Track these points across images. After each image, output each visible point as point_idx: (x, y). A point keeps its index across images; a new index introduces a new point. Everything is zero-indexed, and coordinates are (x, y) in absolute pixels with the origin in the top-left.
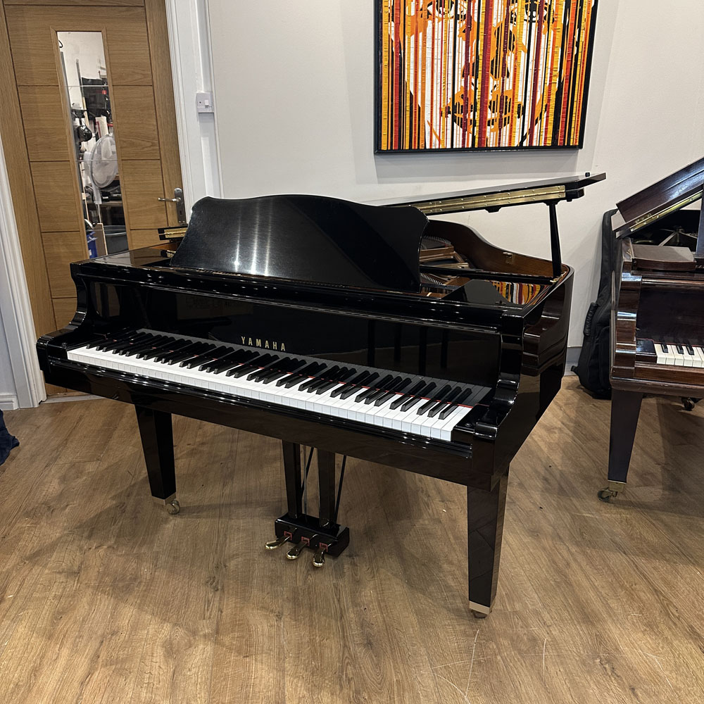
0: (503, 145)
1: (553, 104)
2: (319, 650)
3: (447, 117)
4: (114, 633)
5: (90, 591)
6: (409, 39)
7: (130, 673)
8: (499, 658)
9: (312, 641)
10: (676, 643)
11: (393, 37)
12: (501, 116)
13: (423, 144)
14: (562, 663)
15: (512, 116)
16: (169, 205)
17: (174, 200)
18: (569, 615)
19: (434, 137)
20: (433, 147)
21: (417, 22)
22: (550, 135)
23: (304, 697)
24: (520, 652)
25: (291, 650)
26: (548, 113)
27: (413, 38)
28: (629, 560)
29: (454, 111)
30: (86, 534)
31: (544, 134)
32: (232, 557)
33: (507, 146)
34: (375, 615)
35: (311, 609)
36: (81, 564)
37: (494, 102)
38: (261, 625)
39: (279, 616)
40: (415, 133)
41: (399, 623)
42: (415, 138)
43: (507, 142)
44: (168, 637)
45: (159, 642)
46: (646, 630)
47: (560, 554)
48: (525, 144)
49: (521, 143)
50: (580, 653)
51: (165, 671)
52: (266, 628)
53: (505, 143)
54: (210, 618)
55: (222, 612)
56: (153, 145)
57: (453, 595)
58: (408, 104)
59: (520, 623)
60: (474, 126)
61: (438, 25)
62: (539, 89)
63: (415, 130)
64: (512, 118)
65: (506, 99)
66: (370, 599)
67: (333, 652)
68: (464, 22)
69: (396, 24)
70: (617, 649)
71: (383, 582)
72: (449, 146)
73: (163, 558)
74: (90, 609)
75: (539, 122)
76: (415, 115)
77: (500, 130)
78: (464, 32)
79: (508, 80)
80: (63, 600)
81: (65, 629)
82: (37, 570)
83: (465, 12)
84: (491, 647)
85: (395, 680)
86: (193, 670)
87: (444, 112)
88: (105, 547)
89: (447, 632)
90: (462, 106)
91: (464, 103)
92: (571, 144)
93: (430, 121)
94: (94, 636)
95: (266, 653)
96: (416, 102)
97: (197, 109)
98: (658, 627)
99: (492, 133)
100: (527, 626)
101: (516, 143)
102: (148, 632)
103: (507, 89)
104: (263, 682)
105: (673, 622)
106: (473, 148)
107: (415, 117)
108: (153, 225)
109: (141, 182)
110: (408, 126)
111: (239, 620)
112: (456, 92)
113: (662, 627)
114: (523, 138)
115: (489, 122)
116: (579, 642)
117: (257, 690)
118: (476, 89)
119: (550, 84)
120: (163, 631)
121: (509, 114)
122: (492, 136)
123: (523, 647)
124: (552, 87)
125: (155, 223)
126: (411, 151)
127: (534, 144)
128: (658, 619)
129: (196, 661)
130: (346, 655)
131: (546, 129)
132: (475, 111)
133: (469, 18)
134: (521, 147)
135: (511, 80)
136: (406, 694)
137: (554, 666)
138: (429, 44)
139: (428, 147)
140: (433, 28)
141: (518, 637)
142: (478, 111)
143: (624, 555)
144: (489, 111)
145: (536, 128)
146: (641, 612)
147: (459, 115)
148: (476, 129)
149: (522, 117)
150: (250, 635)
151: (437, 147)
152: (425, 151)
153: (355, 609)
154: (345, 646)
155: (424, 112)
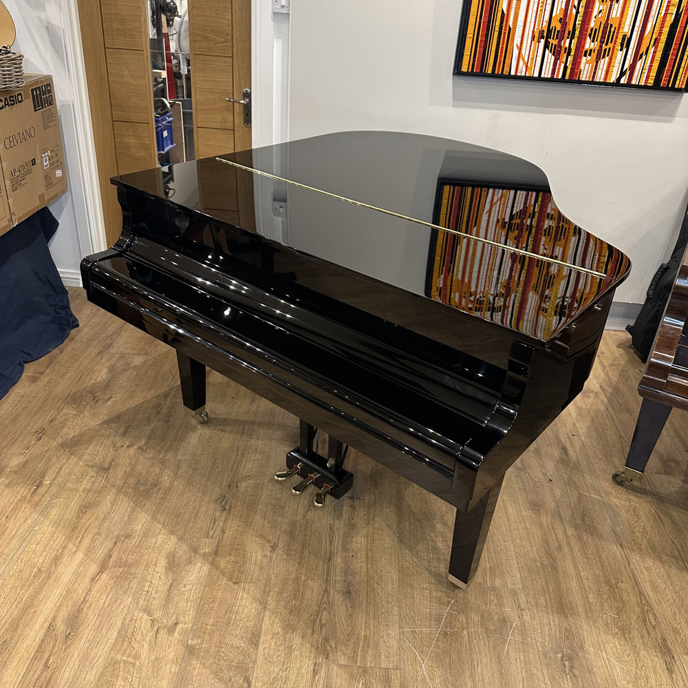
0: (597, 79)
1: (664, 38)
2: (302, 589)
3: (539, 42)
4: (128, 536)
5: (114, 490)
7: (134, 578)
8: (465, 632)
9: (297, 579)
10: (643, 653)
12: (601, 47)
13: (508, 69)
14: (524, 651)
15: (614, 48)
16: (237, 106)
17: (242, 102)
18: (546, 602)
19: (521, 62)
20: (519, 74)
22: (653, 74)
23: (278, 633)
24: (487, 630)
25: (277, 584)
26: (656, 48)
28: (623, 554)
29: (548, 36)
30: (121, 431)
31: (647, 71)
32: (245, 478)
33: (601, 81)
34: (360, 565)
35: (303, 546)
36: (112, 460)
37: (596, 30)
38: (256, 553)
39: (274, 548)
40: (501, 56)
41: (381, 578)
42: (500, 62)
43: (603, 77)
44: (173, 549)
45: (164, 552)
46: (617, 634)
47: (555, 534)
48: (623, 81)
49: (619, 79)
50: (544, 644)
51: (164, 582)
52: (259, 558)
53: (600, 77)
54: (212, 537)
55: (224, 533)
56: (227, 41)
57: (439, 559)
58: (498, 24)
59: (495, 601)
60: (569, 54)
62: (651, 19)
63: (502, 53)
64: (613, 51)
65: (610, 28)
66: (359, 546)
67: (314, 594)
70: (582, 647)
71: (376, 532)
72: (536, 75)
73: (184, 467)
74: (111, 508)
75: (644, 57)
76: (504, 37)
77: (597, 62)
79: (616, 5)
80: (90, 495)
81: (88, 524)
82: (73, 460)
84: (460, 620)
85: (363, 634)
86: (188, 587)
87: (537, 36)
88: (135, 447)
89: (423, 596)
90: (558, 31)
91: (562, 28)
92: (676, 87)
93: (519, 45)
94: (110, 536)
95: (254, 583)
96: (507, 22)
97: (273, 8)
98: (630, 633)
99: (587, 65)
100: (501, 605)
101: (613, 79)
102: (156, 541)
103: (614, 16)
104: (246, 611)
105: (647, 630)
106: (563, 80)
107: (504, 39)
108: (219, 124)
109: (212, 79)
110: (494, 48)
111: (237, 545)
112: (554, 15)
113: (635, 633)
114: (622, 74)
115: (586, 52)
116: (547, 632)
117: (238, 618)
118: (577, 12)
119: (666, 14)
120: (170, 542)
121: (610, 45)
122: (586, 69)
123: (492, 627)
124: (667, 19)
125: (221, 123)
126: (493, 75)
127: (633, 82)
128: (634, 624)
129: (192, 578)
130: (325, 599)
131: (651, 66)
132: (573, 38)
134: (617, 84)
135: (620, 6)
136: (370, 651)
137: (516, 652)
139: (513, 73)
141: (489, 615)
142: (576, 39)
143: (619, 548)
144: (588, 40)
145: (639, 64)
146: (618, 614)
147: (553, 42)
148: (570, 59)
149: (625, 50)
150: (244, 562)
151: (523, 74)
152: (509, 77)
153: (344, 554)
154: (326, 590)
155: (514, 34)
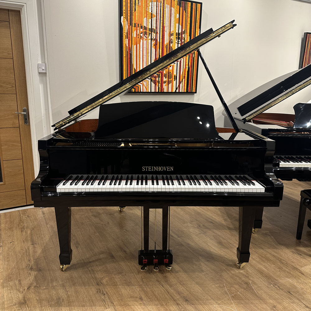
6: (134, 46)
11: (127, 45)
14: (261, 289)
17: (23, 113)
21: (137, 40)
24: (244, 289)
26: (185, 79)
27: (135, 46)
31: (183, 87)
32: (102, 279)
34: (181, 289)
35: (153, 292)
36: (24, 298)
38: (135, 304)
39: (141, 299)
41: (193, 289)
46: (280, 270)
50: (264, 284)
53: (170, 91)
54: (109, 307)
55: (113, 303)
59: (237, 278)
61: (145, 42)
62: (181, 70)
66: (175, 282)
67: (174, 307)
68: (154, 41)
69: (128, 40)
70: (275, 279)
77: (168, 85)
78: (154, 45)
83: (155, 38)
84: (233, 290)
88: (32, 287)
92: (193, 92)
97: (38, 71)
100: (241, 279)
105: (286, 265)
114: (176, 89)
115: (164, 82)
116: (262, 280)
125: (12, 125)
128: (281, 265)
131: (184, 85)
133: (156, 40)
137: (259, 291)
138: (141, 49)
140: (143, 43)
141: (240, 283)
145: (181, 85)
148: (160, 84)
153: (172, 288)
154: (177, 304)
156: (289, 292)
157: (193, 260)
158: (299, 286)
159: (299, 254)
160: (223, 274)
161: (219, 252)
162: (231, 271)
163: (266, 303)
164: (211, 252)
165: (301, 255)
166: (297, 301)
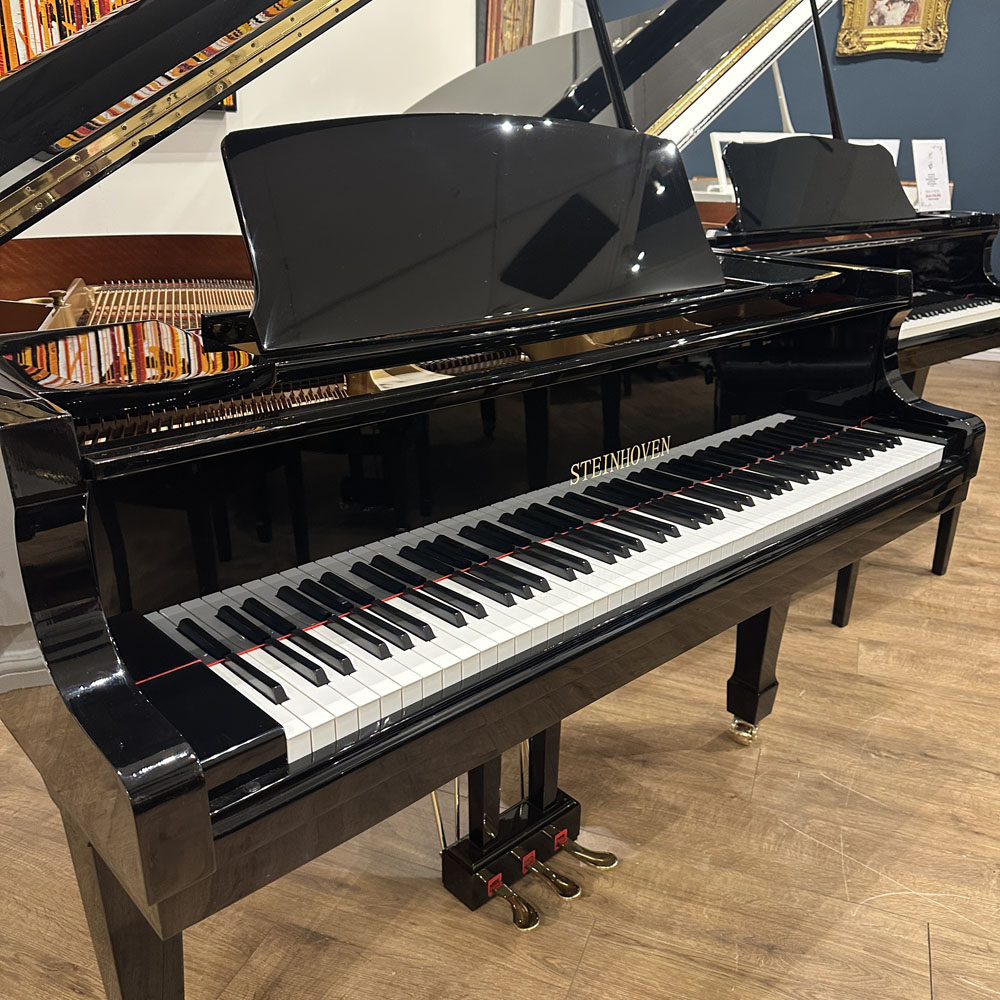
3: (50, 27)
8: (845, 828)
14: (871, 783)
24: (839, 805)
29: (61, 19)
34: (705, 915)
41: (737, 894)
50: (855, 761)
66: (659, 904)
70: (857, 734)
84: (822, 826)
85: (864, 952)
89: (776, 853)
90: (72, 7)
93: (22, 31)
98: (829, 691)
100: (791, 777)
105: (824, 678)
113: (828, 687)
128: (814, 683)
136: (896, 951)
137: (874, 791)
141: (810, 794)
156: (926, 755)
157: (605, 783)
158: (920, 725)
159: (804, 630)
160: (736, 788)
161: (633, 713)
162: (741, 765)
163: (931, 820)
164: (612, 725)
165: (810, 630)
166: (967, 772)
